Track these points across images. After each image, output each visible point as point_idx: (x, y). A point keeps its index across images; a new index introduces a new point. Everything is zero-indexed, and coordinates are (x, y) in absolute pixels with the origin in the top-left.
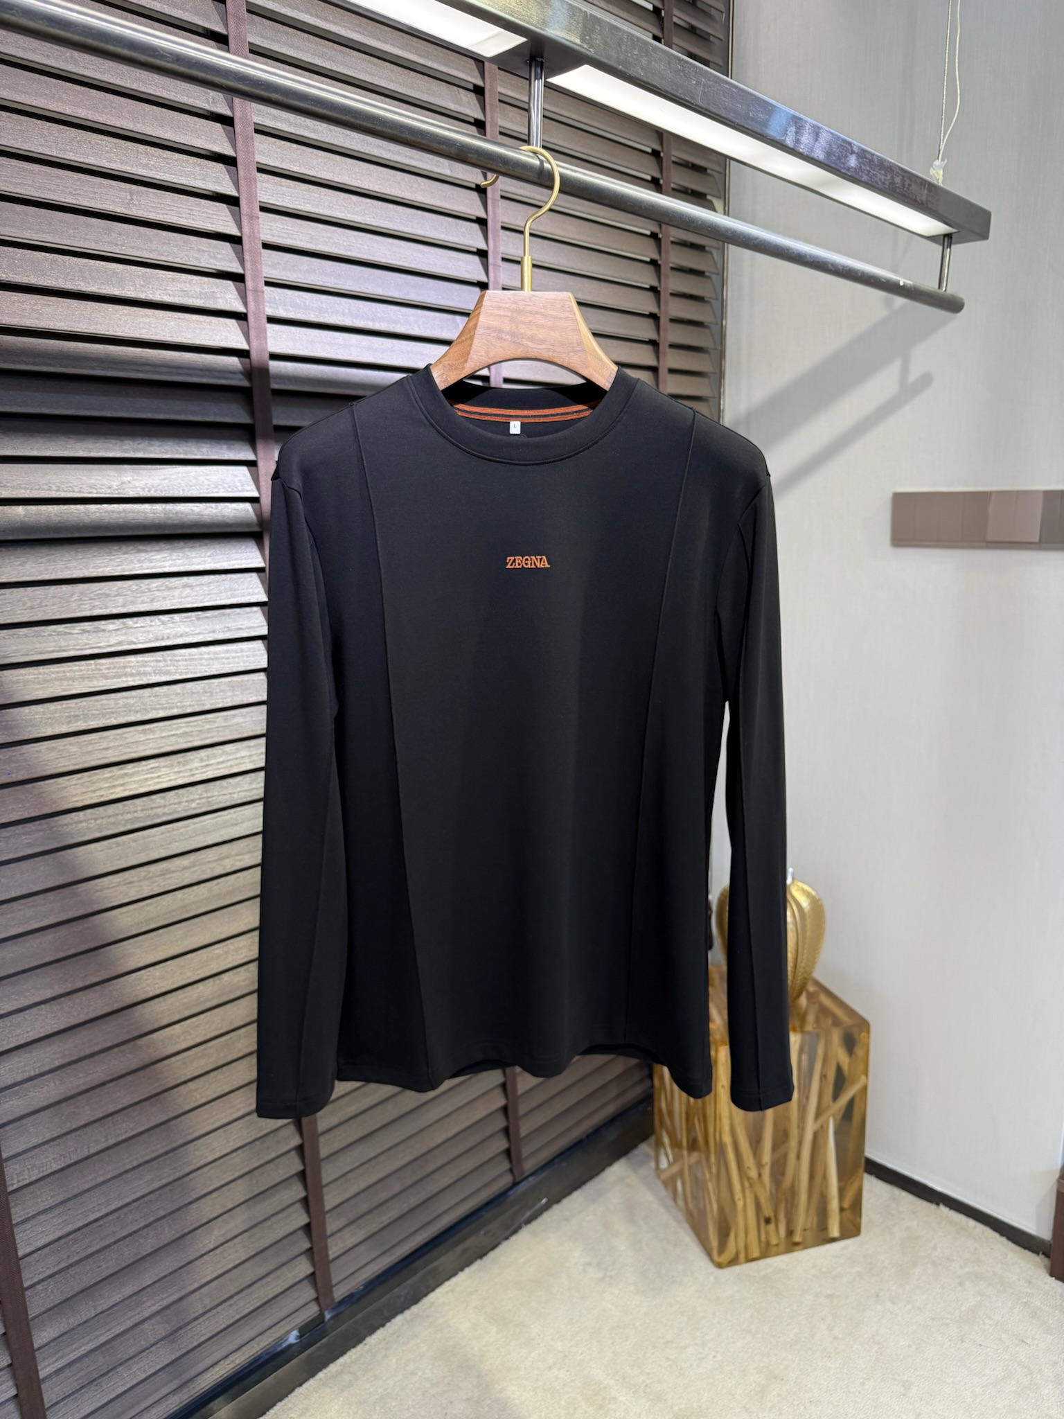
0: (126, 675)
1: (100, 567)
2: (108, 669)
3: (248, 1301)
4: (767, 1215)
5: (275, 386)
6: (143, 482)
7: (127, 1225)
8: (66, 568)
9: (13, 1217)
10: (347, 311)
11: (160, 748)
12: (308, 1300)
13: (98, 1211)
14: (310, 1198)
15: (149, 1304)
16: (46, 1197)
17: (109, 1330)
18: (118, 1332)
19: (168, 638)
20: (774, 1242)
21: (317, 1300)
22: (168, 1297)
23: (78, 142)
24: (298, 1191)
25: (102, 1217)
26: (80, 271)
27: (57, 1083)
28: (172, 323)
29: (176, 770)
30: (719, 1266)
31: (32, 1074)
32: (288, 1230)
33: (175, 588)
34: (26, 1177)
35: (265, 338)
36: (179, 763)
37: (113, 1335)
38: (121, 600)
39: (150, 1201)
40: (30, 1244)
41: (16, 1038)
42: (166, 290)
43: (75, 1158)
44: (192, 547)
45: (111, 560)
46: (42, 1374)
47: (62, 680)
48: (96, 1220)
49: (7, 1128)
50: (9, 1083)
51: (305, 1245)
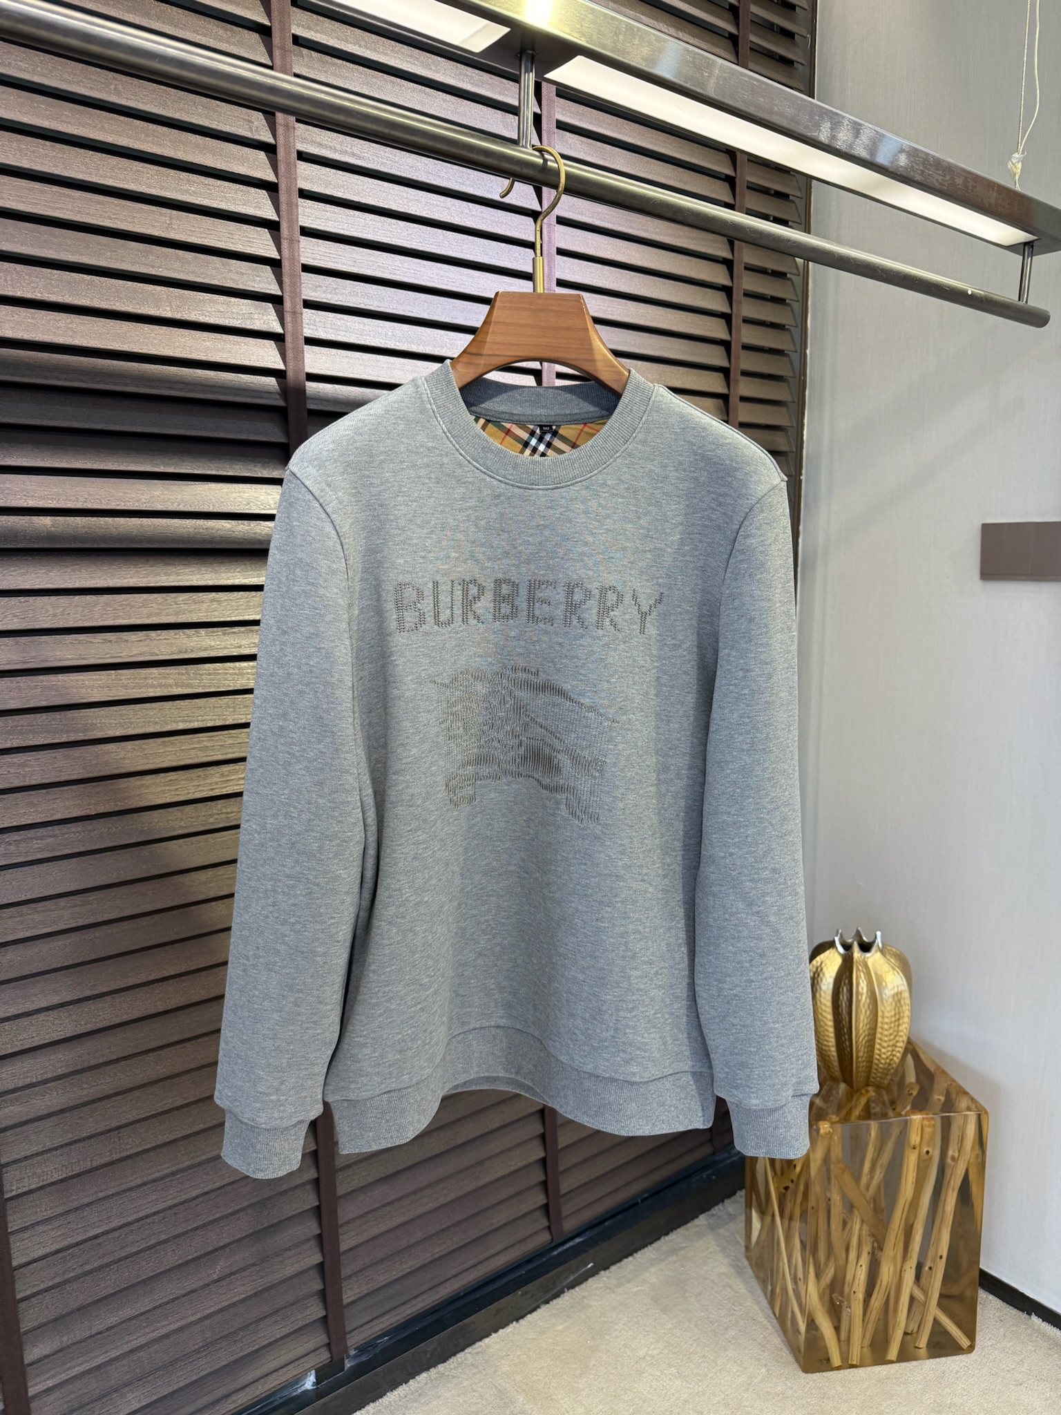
0: (146, 686)
1: (125, 578)
2: (129, 679)
3: (254, 1338)
5: (312, 407)
6: (172, 497)
7: (127, 1246)
8: (91, 577)
9: (9, 1225)
10: (390, 334)
11: (179, 760)
12: (318, 1345)
13: (99, 1227)
14: (325, 1236)
15: (147, 1330)
16: (45, 1207)
17: (106, 1353)
18: (113, 1356)
19: (192, 651)
21: (328, 1345)
22: (168, 1325)
23: (120, 169)
24: (312, 1228)
25: (103, 1234)
26: (117, 291)
27: (60, 1092)
28: (208, 343)
29: (195, 784)
31: (34, 1080)
32: (298, 1267)
33: (203, 602)
34: (27, 1185)
35: (303, 358)
36: (199, 776)
37: (108, 1358)
38: (145, 611)
39: (154, 1223)
40: (26, 1254)
41: (21, 1042)
42: (202, 310)
43: (77, 1170)
44: (222, 563)
45: (137, 571)
46: (32, 1392)
47: (81, 687)
48: (96, 1237)
49: (8, 1133)
50: (10, 1088)
51: (318, 1286)
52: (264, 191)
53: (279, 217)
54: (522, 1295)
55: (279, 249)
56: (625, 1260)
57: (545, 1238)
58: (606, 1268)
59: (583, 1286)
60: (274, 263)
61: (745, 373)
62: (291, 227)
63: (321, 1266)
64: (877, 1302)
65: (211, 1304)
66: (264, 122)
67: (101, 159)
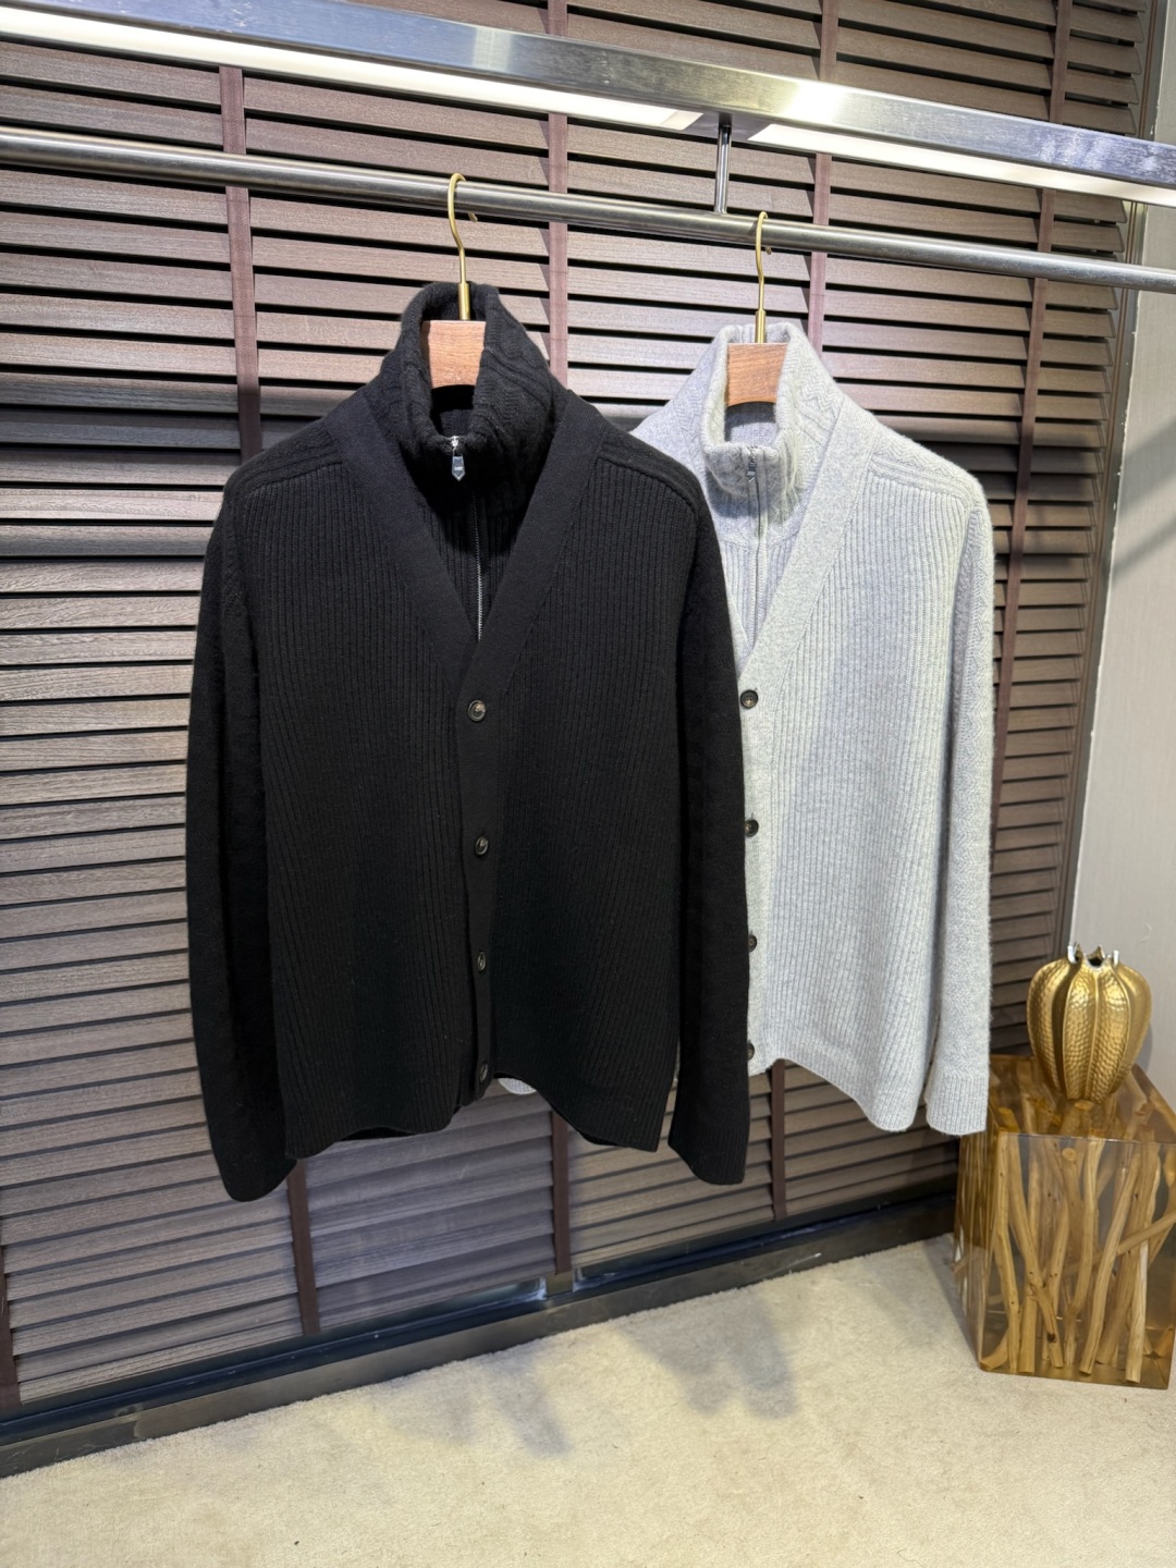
4: (1051, 1332)
12: (546, 1258)
14: (556, 1164)
15: (404, 1209)
17: (367, 1219)
18: (376, 1223)
20: (1058, 1363)
21: (555, 1260)
22: (421, 1208)
24: (544, 1155)
30: (983, 1367)
32: (533, 1187)
35: (569, 381)
37: (372, 1224)
46: (313, 1234)
51: (546, 1205)
52: (537, 229)
53: (549, 251)
54: (746, 1265)
55: (548, 284)
56: (856, 1260)
57: (768, 1214)
58: (835, 1261)
59: (810, 1272)
60: (544, 295)
61: (1044, 364)
62: (558, 260)
63: (552, 1189)
65: (456, 1200)
66: (539, 166)
67: (398, 218)
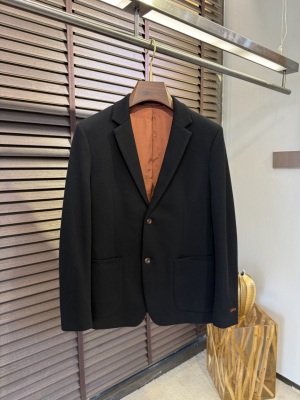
5: (77, 116)
6: (35, 142)
10: (101, 96)
12: (78, 397)
14: (80, 364)
21: (81, 397)
24: (76, 361)
25: (11, 363)
28: (46, 97)
33: (44, 172)
35: (75, 102)
39: (26, 360)
42: (44, 88)
44: (50, 161)
52: (64, 54)
53: (68, 61)
54: (140, 381)
55: (68, 71)
56: (171, 371)
57: (147, 364)
58: (166, 372)
59: (159, 378)
60: (66, 75)
61: (204, 110)
62: (71, 64)
63: (79, 373)
64: (246, 383)
65: (45, 385)
66: (63, 34)
